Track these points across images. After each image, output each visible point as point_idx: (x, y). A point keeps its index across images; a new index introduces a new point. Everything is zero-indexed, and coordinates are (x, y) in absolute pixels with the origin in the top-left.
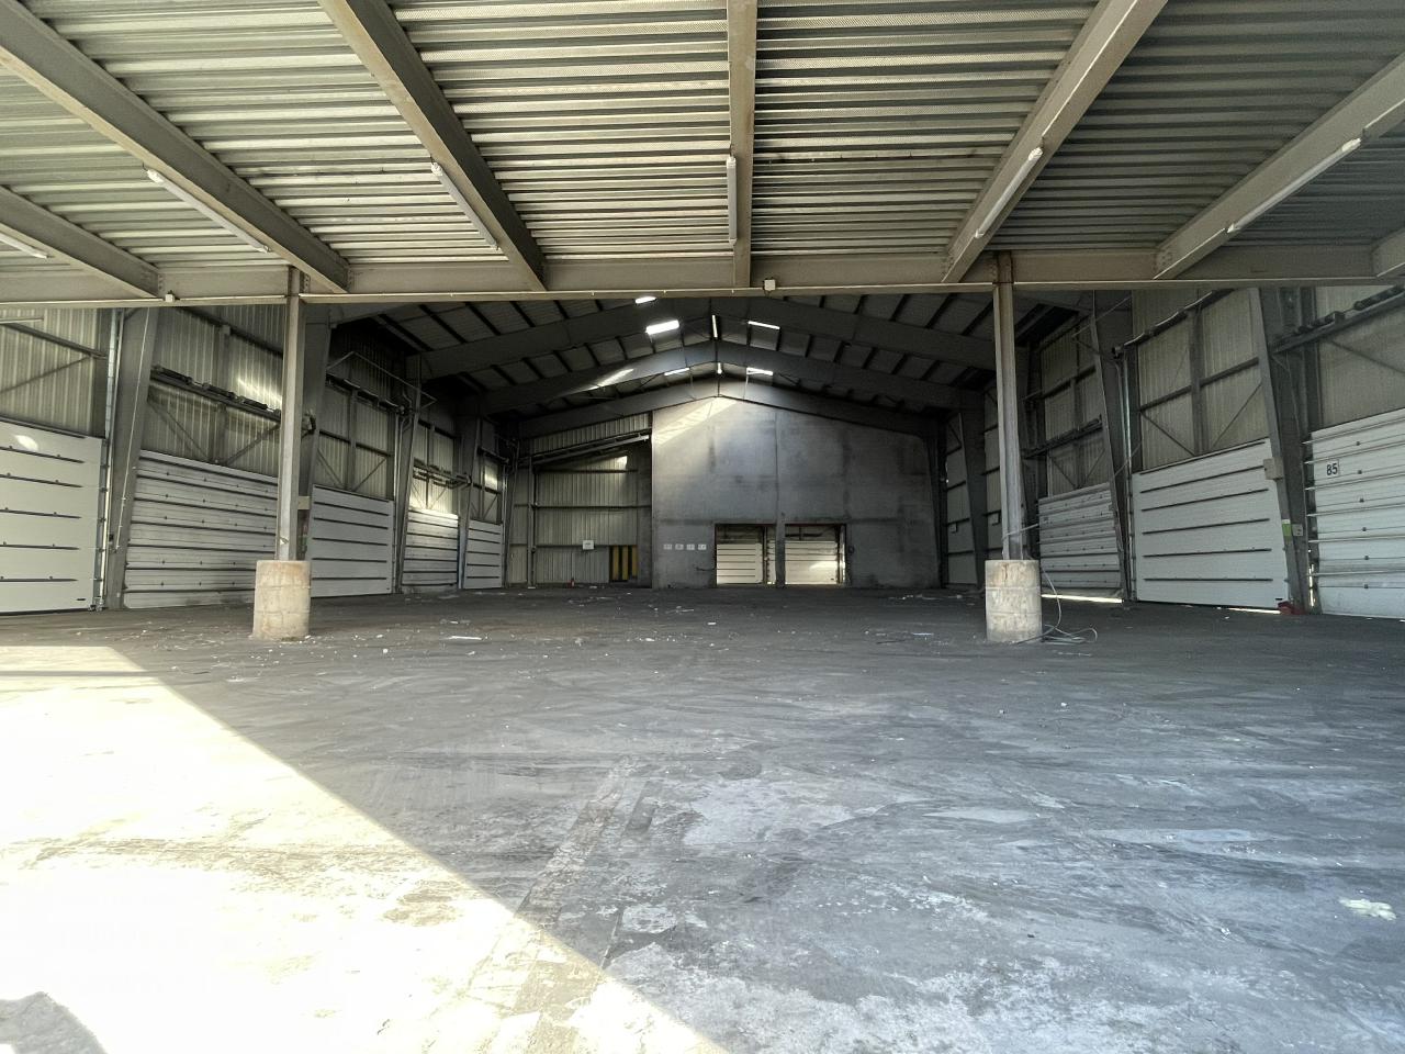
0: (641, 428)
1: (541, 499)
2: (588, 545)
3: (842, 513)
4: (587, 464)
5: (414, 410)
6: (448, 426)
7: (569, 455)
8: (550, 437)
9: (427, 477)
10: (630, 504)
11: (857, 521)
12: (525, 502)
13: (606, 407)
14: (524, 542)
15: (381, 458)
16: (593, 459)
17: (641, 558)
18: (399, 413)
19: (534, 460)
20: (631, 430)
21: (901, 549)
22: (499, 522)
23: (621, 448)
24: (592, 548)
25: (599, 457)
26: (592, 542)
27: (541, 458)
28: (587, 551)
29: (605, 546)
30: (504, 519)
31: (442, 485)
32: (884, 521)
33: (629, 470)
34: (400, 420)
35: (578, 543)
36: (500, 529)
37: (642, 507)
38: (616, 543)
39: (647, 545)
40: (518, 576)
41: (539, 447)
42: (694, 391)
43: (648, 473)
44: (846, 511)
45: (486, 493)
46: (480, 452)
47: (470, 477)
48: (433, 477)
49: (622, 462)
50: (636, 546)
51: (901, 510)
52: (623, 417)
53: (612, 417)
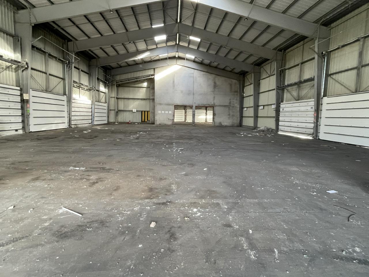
0: (151, 74)
1: (119, 96)
2: (134, 110)
3: (212, 103)
4: (134, 85)
5: (72, 63)
6: (85, 69)
7: (128, 81)
8: (122, 75)
9: (79, 87)
10: (148, 98)
11: (217, 106)
12: (114, 96)
13: (141, 66)
14: (114, 109)
15: (60, 80)
16: (136, 83)
17: (151, 115)
18: (67, 63)
19: (117, 82)
20: (148, 74)
21: (229, 115)
22: (106, 102)
23: (145, 80)
24: (136, 111)
25: (137, 83)
26: (136, 110)
27: (119, 82)
28: (134, 112)
29: (140, 111)
30: (107, 102)
31: (85, 90)
32: (225, 106)
33: (148, 87)
34: (67, 66)
35: (131, 110)
36: (106, 105)
37: (152, 99)
38: (143, 110)
39: (153, 111)
40: (112, 120)
41: (118, 78)
42: (169, 62)
43: (153, 88)
44: (214, 103)
45: (101, 93)
46: (98, 79)
47: (95, 88)
48: (81, 87)
49: (145, 84)
50: (149, 111)
51: (230, 103)
52: (145, 70)
53: (143, 69)
